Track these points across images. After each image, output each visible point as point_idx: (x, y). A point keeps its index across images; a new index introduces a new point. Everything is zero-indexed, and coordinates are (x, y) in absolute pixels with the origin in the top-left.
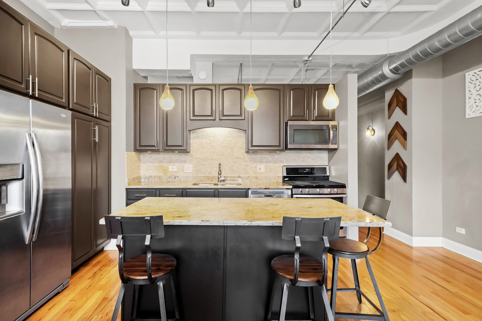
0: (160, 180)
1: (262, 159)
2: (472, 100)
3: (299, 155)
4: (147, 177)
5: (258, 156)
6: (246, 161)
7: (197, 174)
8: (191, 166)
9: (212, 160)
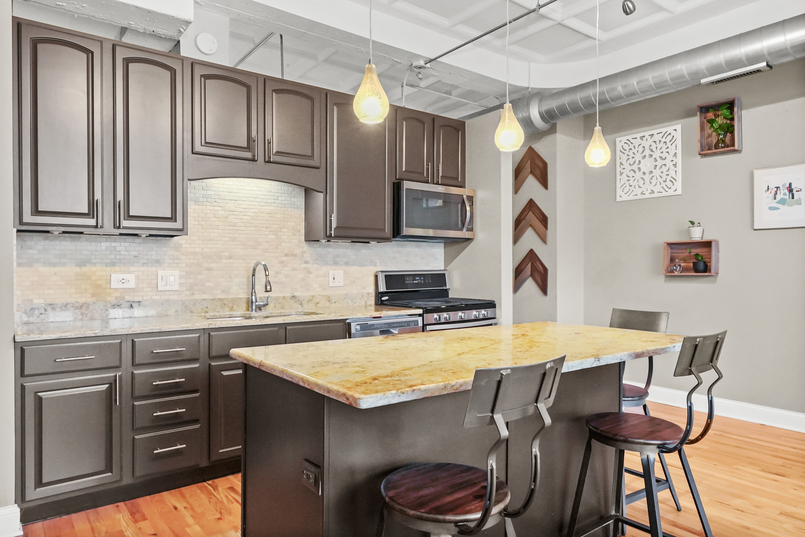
0: (82, 314)
1: (337, 256)
2: (624, 177)
3: (401, 249)
4: (38, 309)
5: (330, 250)
6: (306, 262)
7: (193, 294)
8: (176, 273)
9: (230, 258)
